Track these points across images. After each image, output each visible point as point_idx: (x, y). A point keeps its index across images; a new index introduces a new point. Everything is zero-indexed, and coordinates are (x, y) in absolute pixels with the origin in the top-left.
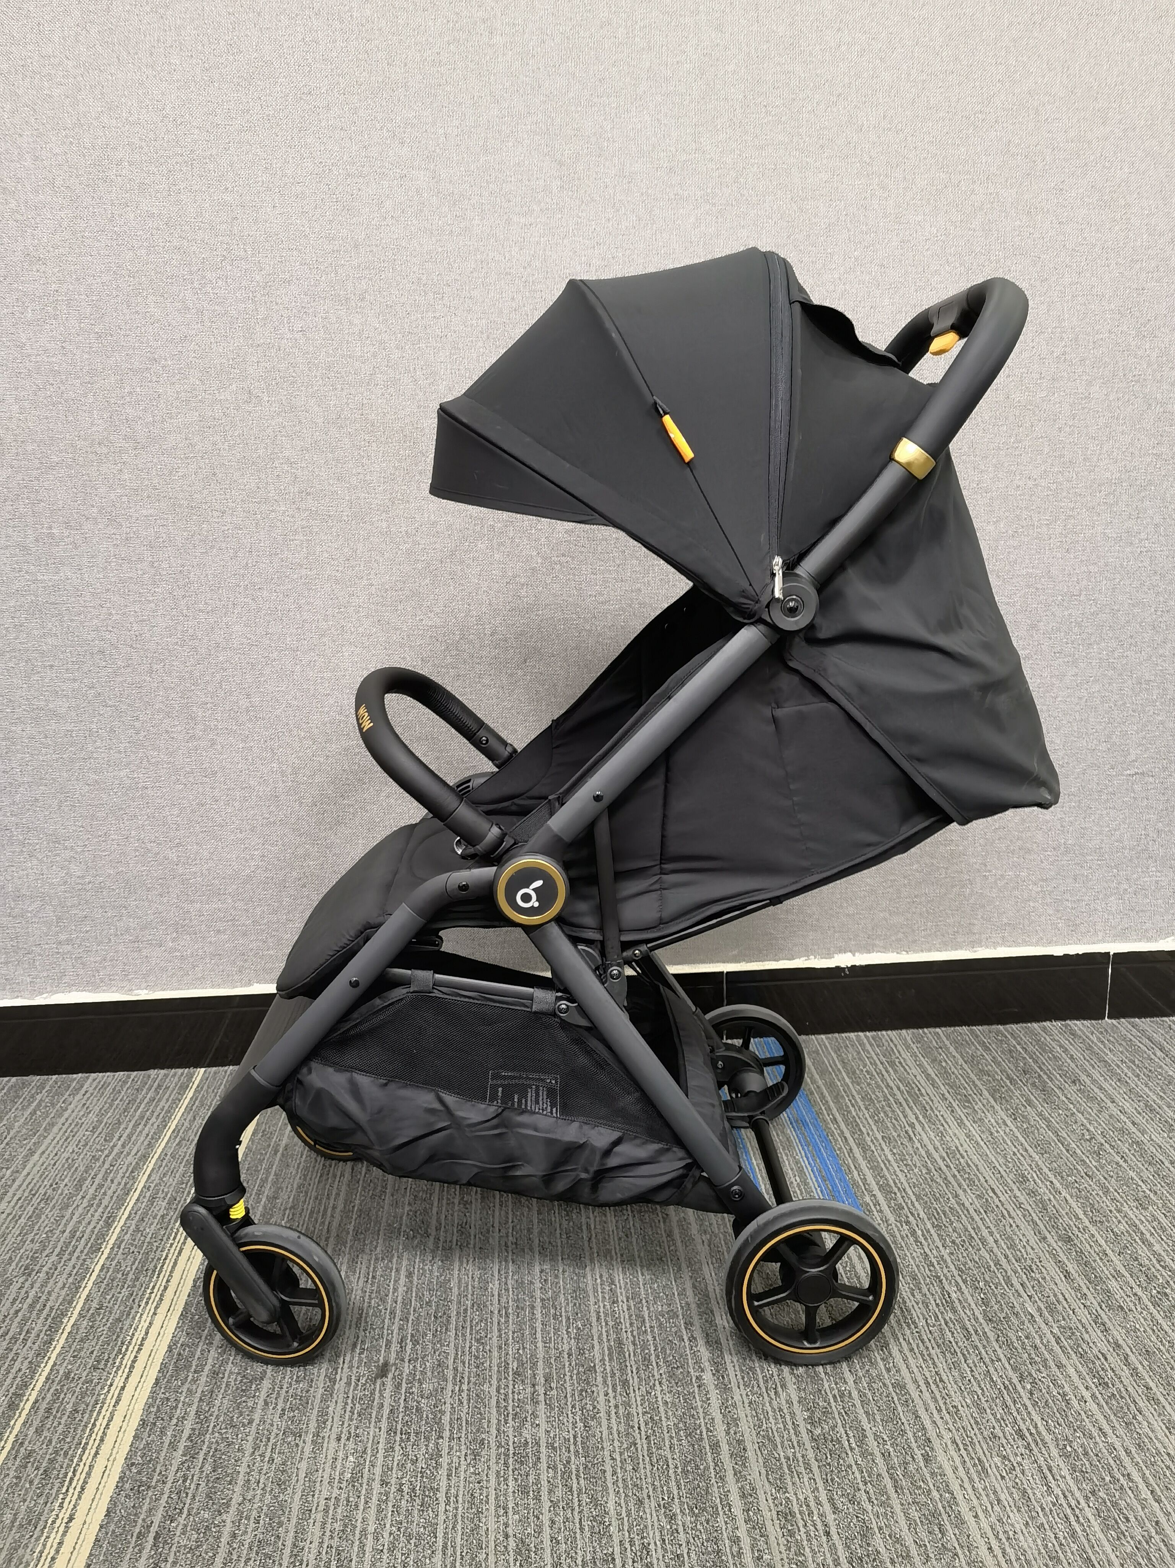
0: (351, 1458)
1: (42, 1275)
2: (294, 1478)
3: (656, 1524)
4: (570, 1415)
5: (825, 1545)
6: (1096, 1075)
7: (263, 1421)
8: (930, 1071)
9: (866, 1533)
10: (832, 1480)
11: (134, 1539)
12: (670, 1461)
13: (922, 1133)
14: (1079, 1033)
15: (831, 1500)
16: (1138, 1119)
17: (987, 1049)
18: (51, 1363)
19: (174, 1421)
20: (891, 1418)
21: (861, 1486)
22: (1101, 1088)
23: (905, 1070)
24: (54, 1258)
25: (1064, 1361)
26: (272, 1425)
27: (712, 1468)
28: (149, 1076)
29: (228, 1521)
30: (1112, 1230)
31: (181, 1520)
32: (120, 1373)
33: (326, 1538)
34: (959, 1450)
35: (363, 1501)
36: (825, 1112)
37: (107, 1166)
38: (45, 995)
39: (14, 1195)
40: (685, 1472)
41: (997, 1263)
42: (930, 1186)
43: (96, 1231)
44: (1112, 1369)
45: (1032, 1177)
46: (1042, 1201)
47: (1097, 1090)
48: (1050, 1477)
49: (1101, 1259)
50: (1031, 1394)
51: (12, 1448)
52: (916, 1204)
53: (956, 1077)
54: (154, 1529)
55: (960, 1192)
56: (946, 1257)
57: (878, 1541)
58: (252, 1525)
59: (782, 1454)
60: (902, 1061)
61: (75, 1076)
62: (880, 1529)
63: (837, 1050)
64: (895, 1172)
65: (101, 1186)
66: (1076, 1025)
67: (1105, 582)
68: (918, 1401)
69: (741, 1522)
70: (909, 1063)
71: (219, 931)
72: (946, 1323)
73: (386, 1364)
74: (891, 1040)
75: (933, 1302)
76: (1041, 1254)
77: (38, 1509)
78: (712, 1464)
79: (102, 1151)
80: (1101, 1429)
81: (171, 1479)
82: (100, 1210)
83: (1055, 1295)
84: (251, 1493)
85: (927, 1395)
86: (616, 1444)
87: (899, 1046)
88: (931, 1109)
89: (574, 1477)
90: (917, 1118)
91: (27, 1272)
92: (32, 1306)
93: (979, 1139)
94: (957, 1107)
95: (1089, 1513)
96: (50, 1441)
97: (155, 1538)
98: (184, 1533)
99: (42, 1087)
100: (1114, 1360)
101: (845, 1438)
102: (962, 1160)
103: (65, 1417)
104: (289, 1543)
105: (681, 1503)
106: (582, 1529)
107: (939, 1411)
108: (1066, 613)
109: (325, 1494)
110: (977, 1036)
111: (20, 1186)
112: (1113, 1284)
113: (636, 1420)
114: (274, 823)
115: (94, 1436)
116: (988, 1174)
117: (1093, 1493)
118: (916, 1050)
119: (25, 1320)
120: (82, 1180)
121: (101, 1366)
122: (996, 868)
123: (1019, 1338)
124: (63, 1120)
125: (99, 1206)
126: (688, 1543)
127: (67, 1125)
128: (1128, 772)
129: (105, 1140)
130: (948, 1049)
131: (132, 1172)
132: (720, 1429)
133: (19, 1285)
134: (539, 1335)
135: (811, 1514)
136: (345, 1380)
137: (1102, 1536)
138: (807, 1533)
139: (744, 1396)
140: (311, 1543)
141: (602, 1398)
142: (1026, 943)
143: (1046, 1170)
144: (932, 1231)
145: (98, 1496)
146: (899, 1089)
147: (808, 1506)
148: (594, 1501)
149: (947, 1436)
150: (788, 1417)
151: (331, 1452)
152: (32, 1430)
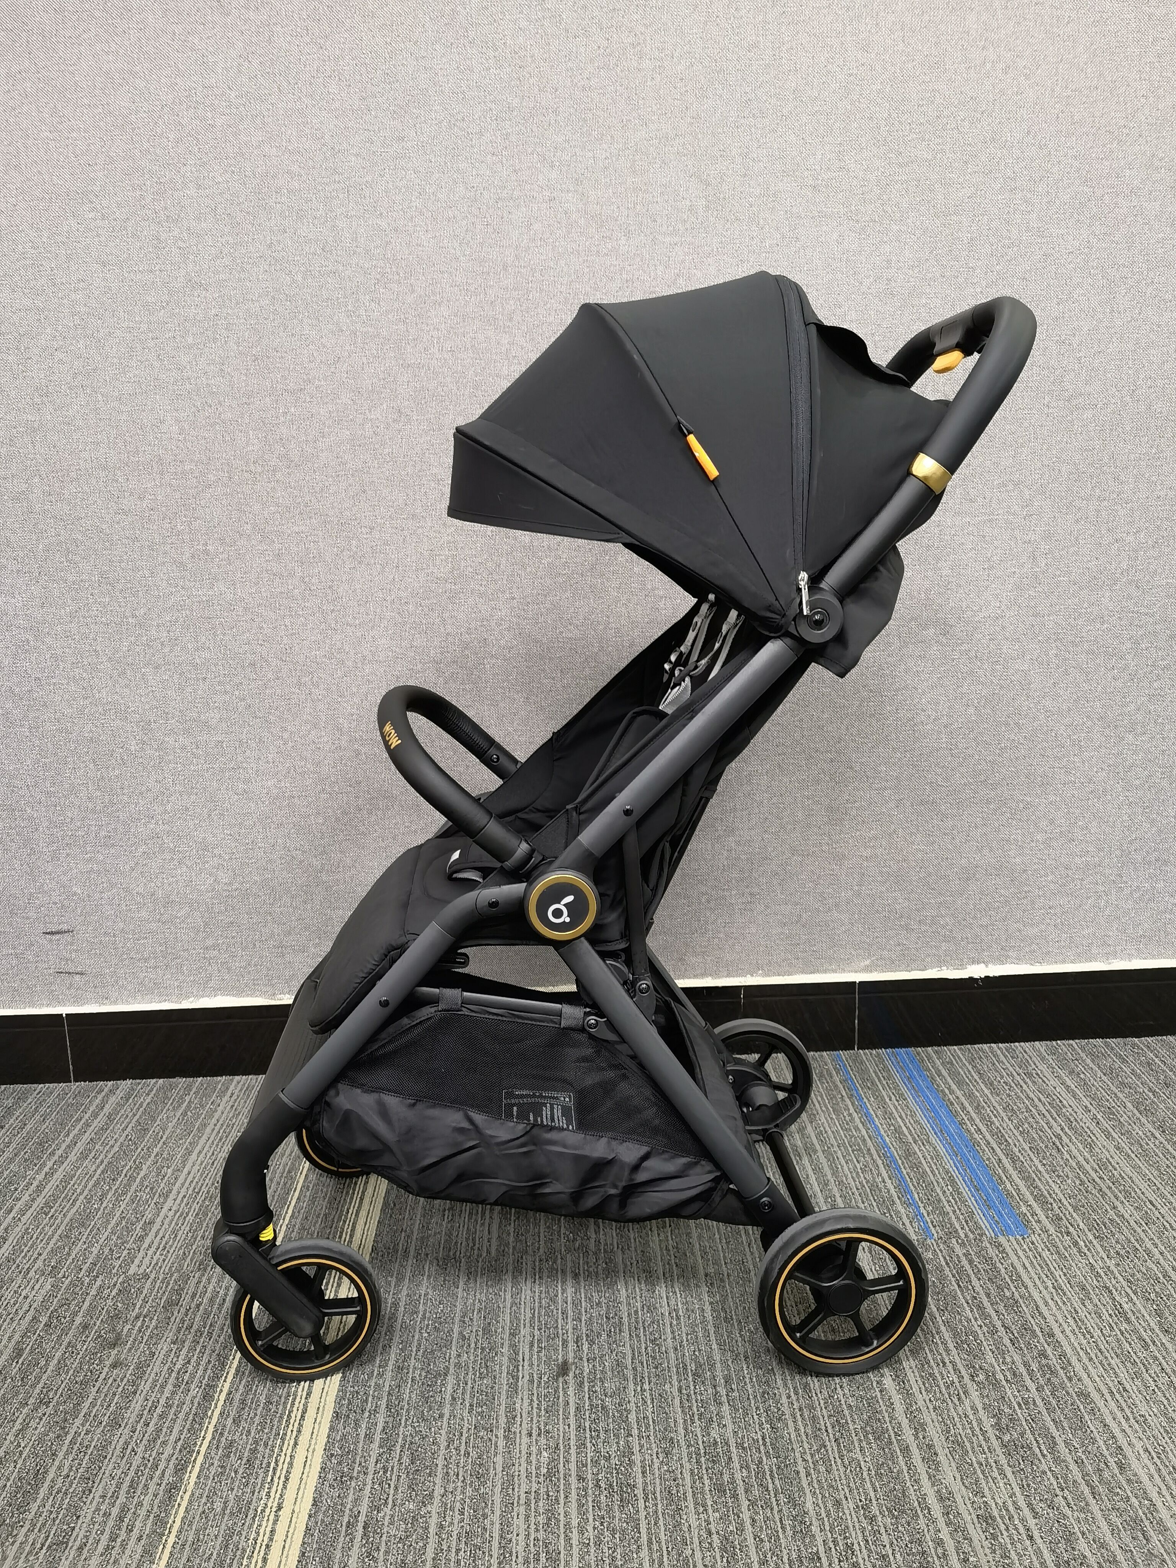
0: (545, 1454)
2: (492, 1472)
3: (857, 1525)
4: (756, 1417)
5: (1030, 1549)
7: (452, 1415)
8: (1069, 1083)
9: (1069, 1539)
10: (1028, 1485)
11: (344, 1527)
12: (862, 1463)
13: (1070, 1144)
15: (1029, 1505)
17: (1124, 1061)
19: (367, 1414)
20: (1080, 1426)
21: (1058, 1491)
23: (1043, 1081)
26: (463, 1420)
27: (905, 1471)
29: (434, 1512)
31: (387, 1510)
33: (532, 1530)
34: (1153, 1458)
35: (562, 1496)
36: (968, 1122)
38: (191, 999)
40: (879, 1475)
42: (1086, 1198)
51: (213, 1438)
52: (1074, 1215)
53: (1097, 1089)
54: (362, 1519)
55: (1117, 1203)
56: (1113, 1268)
57: (1082, 1545)
58: (458, 1517)
59: (974, 1459)
60: (1039, 1072)
61: (219, 1078)
62: (1083, 1534)
63: (972, 1061)
64: (1048, 1182)
68: (1104, 1410)
69: (942, 1525)
70: (1046, 1074)
72: (1122, 1334)
73: (565, 1363)
74: (1025, 1052)
75: (1104, 1311)
77: (246, 1497)
78: (905, 1469)
81: (371, 1470)
84: (452, 1485)
85: (1112, 1404)
86: (806, 1446)
87: (1034, 1059)
88: (1076, 1121)
89: (768, 1477)
90: (1062, 1129)
93: (1130, 1151)
94: (1102, 1120)
96: (249, 1432)
97: (364, 1528)
98: (391, 1523)
99: (189, 1088)
101: (1035, 1444)
102: (1115, 1173)
103: (260, 1409)
104: (496, 1535)
105: (880, 1506)
106: (783, 1528)
107: (1127, 1419)
109: (523, 1488)
110: (1112, 1049)
111: (183, 1185)
113: (822, 1423)
115: (291, 1426)
118: (1051, 1061)
124: (214, 1121)
126: (891, 1544)
130: (1084, 1061)
131: (289, 1172)
132: (908, 1435)
133: (196, 1280)
134: (713, 1338)
135: (1011, 1518)
136: (527, 1377)
138: (1010, 1537)
139: (928, 1402)
140: (518, 1535)
141: (784, 1400)
144: (1095, 1242)
145: (302, 1486)
146: (1040, 1100)
147: (1007, 1510)
148: (791, 1501)
149: (1139, 1445)
150: (975, 1424)
151: (524, 1447)
152: (230, 1421)
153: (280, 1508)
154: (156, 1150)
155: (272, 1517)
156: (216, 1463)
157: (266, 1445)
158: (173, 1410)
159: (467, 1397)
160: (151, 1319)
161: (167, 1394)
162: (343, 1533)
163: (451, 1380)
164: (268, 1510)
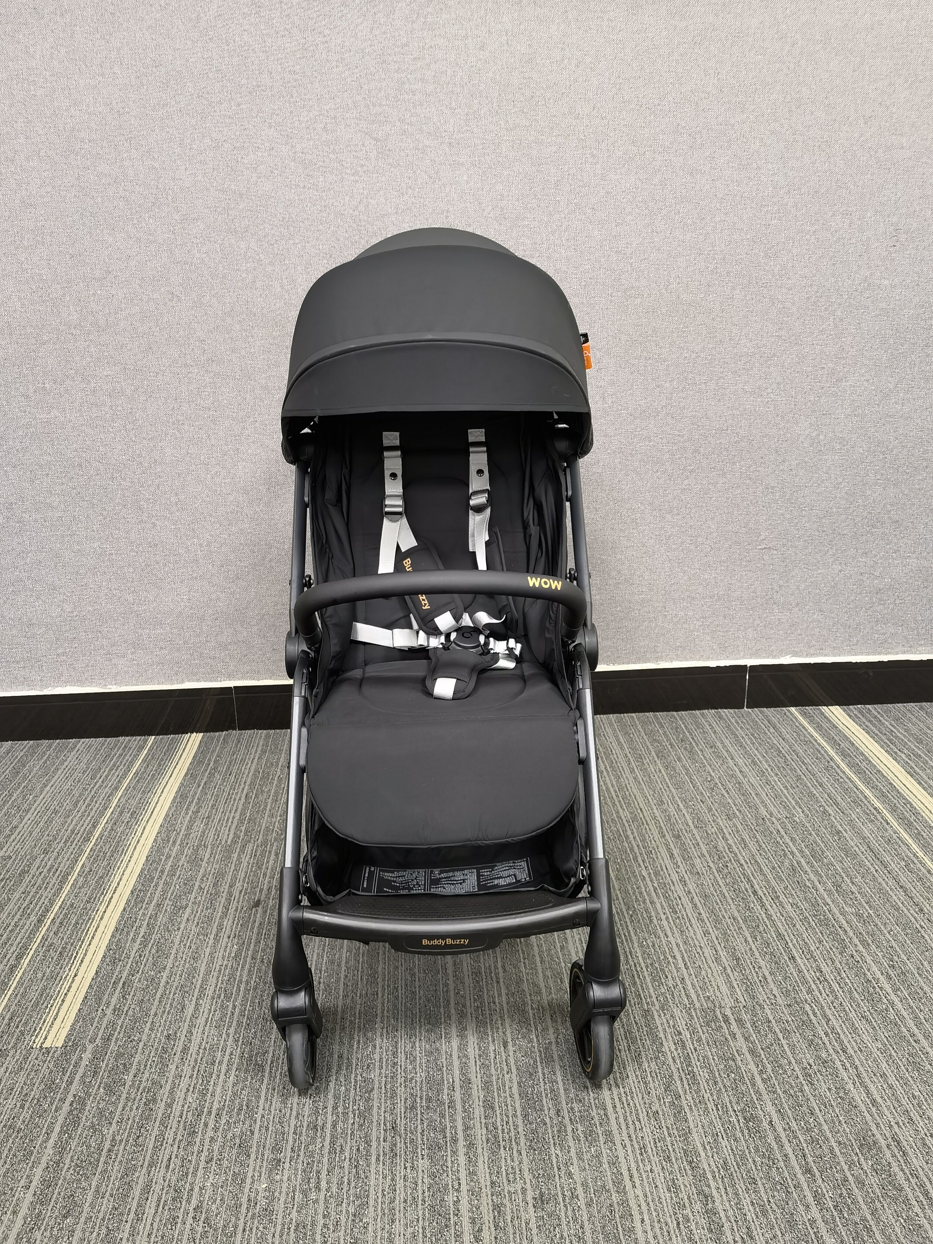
0: (235, 946)
1: (55, 854)
2: (203, 955)
6: (727, 743)
7: (186, 928)
8: (622, 740)
11: (111, 984)
13: (607, 777)
14: (725, 717)
16: (745, 769)
17: (662, 726)
18: (62, 900)
19: (135, 928)
22: (727, 751)
24: (61, 844)
25: (656, 900)
26: (191, 931)
28: (119, 741)
29: (164, 976)
30: (706, 832)
31: (138, 976)
32: (103, 904)
33: (219, 984)
35: (241, 967)
37: (93, 793)
38: (49, 689)
39: (36, 809)
41: (632, 849)
43: (87, 830)
44: (682, 905)
45: (667, 802)
46: (669, 816)
47: (724, 752)
48: (630, 957)
49: (695, 847)
50: (631, 916)
51: (41, 942)
53: (638, 743)
54: (122, 980)
55: (621, 810)
58: (178, 978)
61: (71, 740)
65: (89, 805)
66: (724, 712)
67: (744, 421)
69: (451, 977)
71: (161, 648)
73: (259, 901)
74: (602, 721)
76: (660, 845)
77: (56, 971)
79: (90, 785)
80: (666, 934)
81: (132, 956)
82: (89, 818)
83: (661, 866)
84: (178, 963)
87: (606, 725)
88: (616, 762)
90: (606, 768)
91: (45, 852)
92: (49, 870)
93: (641, 780)
94: (632, 762)
95: (646, 973)
96: (63, 939)
97: (123, 984)
98: (139, 981)
99: (50, 747)
100: (685, 900)
103: (71, 926)
104: (198, 986)
106: (362, 980)
108: (718, 442)
109: (220, 963)
110: (658, 718)
111: (39, 805)
112: (697, 861)
114: (196, 578)
115: (88, 935)
116: (640, 800)
117: (652, 964)
118: (616, 727)
119: (45, 877)
120: (77, 802)
121: (92, 900)
122: (672, 610)
123: (633, 888)
124: (64, 767)
125: (88, 816)
126: (420, 986)
127: (67, 769)
128: (760, 547)
129: (91, 778)
130: (636, 727)
131: (109, 797)
133: (41, 859)
135: (490, 973)
136: (234, 909)
137: (650, 985)
140: (210, 986)
142: (692, 659)
143: (677, 798)
145: (91, 964)
151: (224, 944)
152: (52, 933)
153: (76, 976)
154: (23, 785)
155: (70, 981)
156: (41, 954)
157: (72, 945)
158: (18, 928)
159: (196, 919)
160: (11, 881)
161: (16, 919)
162: (111, 987)
163: (188, 910)
164: (68, 977)
